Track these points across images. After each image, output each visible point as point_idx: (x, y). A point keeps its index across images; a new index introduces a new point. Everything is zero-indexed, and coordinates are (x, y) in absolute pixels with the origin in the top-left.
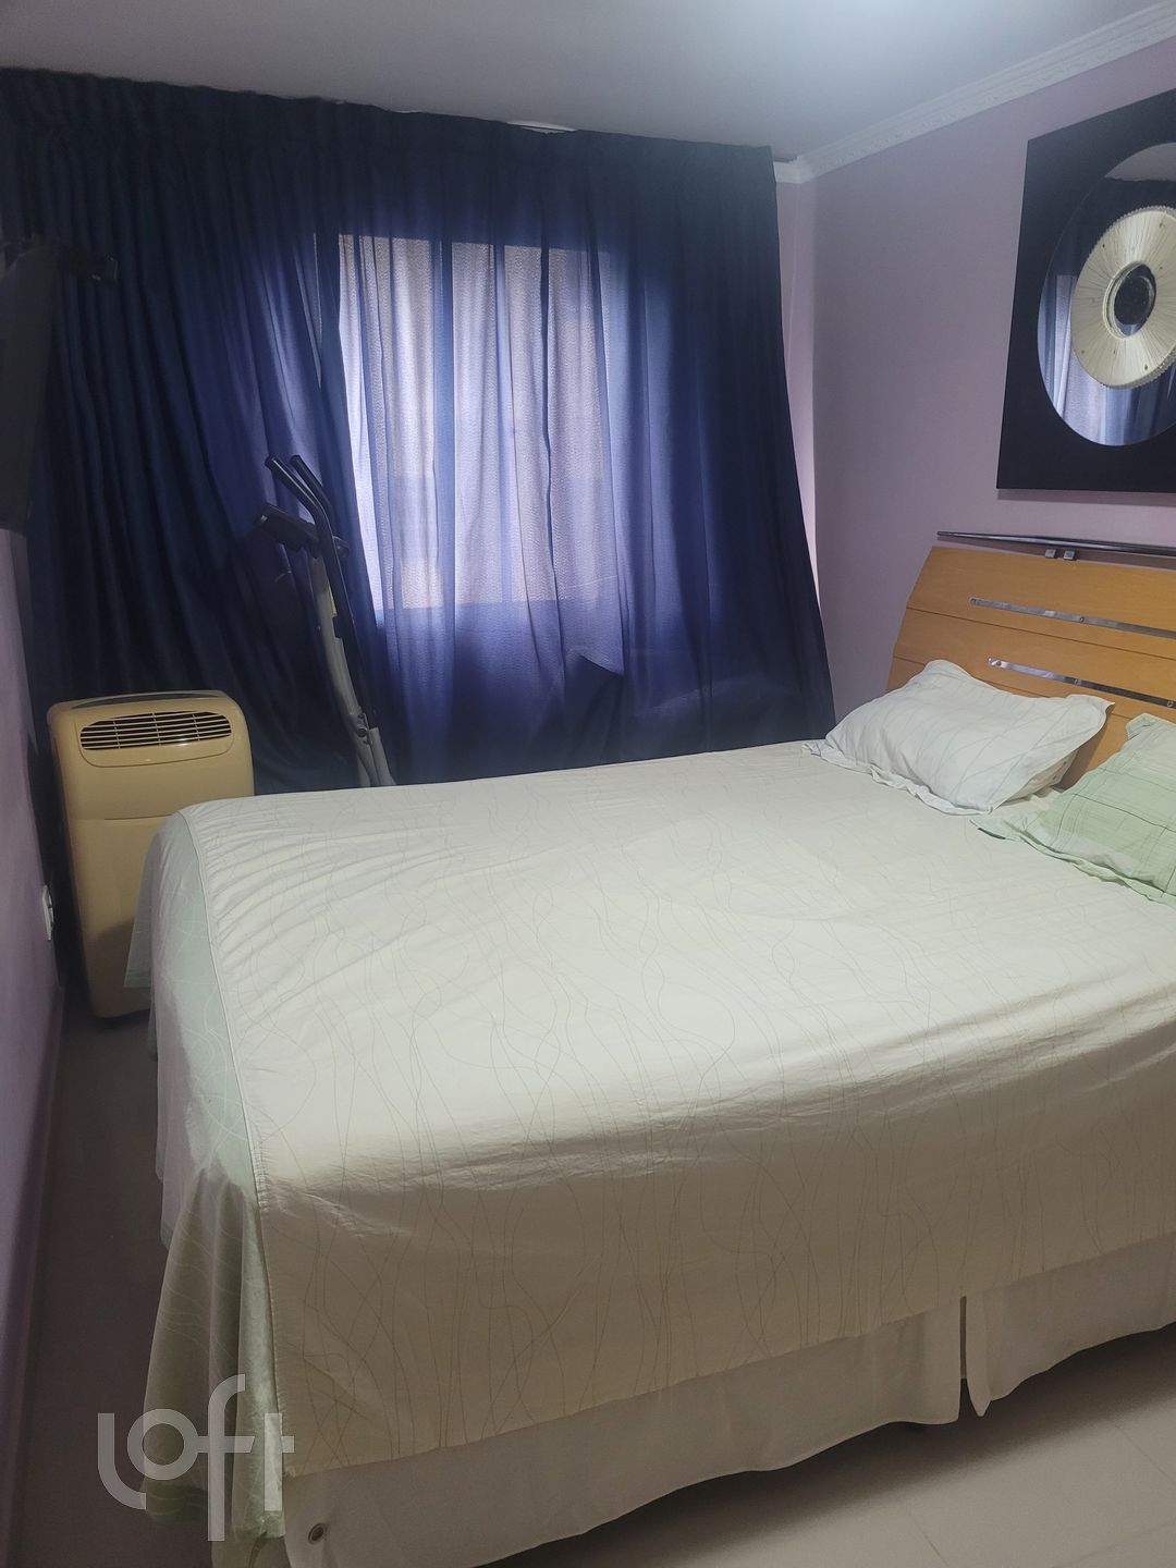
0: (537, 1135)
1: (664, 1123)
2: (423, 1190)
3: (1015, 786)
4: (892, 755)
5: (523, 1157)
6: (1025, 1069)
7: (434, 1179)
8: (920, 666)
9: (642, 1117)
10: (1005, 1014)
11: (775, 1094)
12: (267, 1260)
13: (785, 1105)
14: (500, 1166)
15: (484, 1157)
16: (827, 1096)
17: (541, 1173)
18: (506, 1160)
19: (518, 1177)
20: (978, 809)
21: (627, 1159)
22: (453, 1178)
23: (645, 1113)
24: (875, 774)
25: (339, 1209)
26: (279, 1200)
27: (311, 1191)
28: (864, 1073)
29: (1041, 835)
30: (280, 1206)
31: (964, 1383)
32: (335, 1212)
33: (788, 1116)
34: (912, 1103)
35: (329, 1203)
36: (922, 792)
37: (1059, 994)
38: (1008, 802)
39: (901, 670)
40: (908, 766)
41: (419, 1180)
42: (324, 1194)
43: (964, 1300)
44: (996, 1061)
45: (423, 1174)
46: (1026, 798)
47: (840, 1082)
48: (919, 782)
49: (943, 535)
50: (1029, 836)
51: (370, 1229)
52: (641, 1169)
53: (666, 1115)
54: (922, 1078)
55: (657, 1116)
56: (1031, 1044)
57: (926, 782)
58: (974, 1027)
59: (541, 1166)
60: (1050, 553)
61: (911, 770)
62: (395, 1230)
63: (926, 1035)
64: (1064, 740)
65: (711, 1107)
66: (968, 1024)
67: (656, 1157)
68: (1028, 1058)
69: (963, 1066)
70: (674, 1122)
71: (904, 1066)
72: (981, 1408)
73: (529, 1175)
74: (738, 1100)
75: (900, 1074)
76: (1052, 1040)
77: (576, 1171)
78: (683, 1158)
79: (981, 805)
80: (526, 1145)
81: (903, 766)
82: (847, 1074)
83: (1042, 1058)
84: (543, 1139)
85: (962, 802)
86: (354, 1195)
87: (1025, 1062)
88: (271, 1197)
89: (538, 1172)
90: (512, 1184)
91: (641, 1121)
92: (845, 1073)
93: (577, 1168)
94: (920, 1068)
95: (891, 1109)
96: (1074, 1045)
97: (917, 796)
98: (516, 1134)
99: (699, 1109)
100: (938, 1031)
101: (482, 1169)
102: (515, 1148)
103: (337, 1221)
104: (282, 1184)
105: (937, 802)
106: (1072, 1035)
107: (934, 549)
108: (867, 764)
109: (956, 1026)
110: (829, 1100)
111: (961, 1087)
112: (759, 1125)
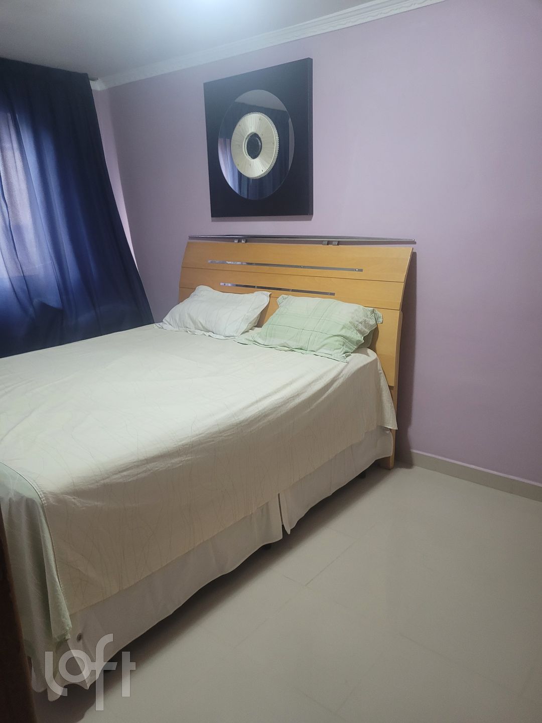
0: (141, 458)
1: (183, 445)
2: (105, 485)
3: (244, 327)
4: (194, 322)
5: (138, 466)
8: (193, 289)
9: (175, 444)
11: (216, 429)
12: (49, 525)
14: (130, 471)
15: (124, 469)
17: (145, 472)
18: (132, 469)
19: (138, 474)
20: (234, 336)
21: (173, 461)
22: (115, 479)
24: (189, 332)
25: (74, 498)
26: (51, 500)
27: (62, 493)
28: (242, 417)
29: (260, 341)
30: (52, 502)
31: (283, 526)
32: (73, 500)
33: (221, 436)
34: (257, 425)
35: (70, 497)
36: (211, 334)
37: (291, 383)
38: (243, 333)
39: (185, 292)
40: (202, 325)
41: (102, 482)
42: (67, 493)
43: (279, 495)
44: (279, 407)
45: (103, 479)
46: (247, 332)
48: (209, 331)
49: (191, 238)
50: (256, 342)
51: (87, 505)
52: (178, 464)
53: (183, 442)
54: (259, 416)
55: (180, 443)
56: (288, 399)
57: (211, 330)
58: (270, 397)
59: (145, 469)
60: (236, 241)
61: (203, 327)
62: (96, 503)
63: (257, 402)
64: (257, 308)
65: (197, 437)
67: (182, 459)
69: (271, 410)
70: (187, 445)
71: (253, 413)
72: (289, 532)
73: (142, 473)
74: (205, 433)
76: (293, 397)
77: (157, 469)
78: (190, 458)
79: (235, 335)
81: (200, 326)
83: (292, 404)
84: (144, 458)
85: (228, 335)
86: (80, 492)
88: (47, 499)
89: (143, 471)
90: (135, 478)
91: (175, 446)
93: (157, 467)
94: (258, 413)
95: (252, 429)
96: (300, 398)
97: (209, 336)
98: (134, 458)
99: (193, 439)
100: (261, 400)
101: (125, 473)
102: (135, 464)
103: (75, 504)
104: (51, 493)
105: (218, 337)
106: (298, 395)
107: (188, 243)
108: (183, 328)
109: (265, 398)
110: (233, 428)
111: (270, 418)
112: (213, 441)
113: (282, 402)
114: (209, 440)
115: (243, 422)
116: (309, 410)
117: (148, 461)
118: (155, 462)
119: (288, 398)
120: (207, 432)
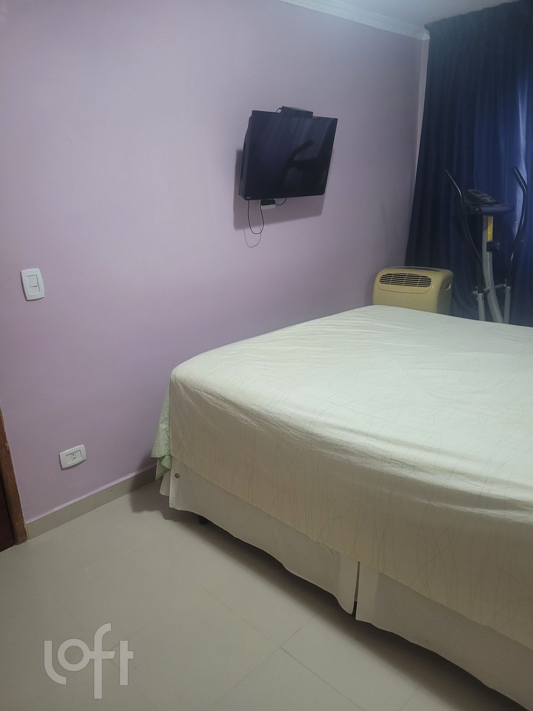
0: (222, 394)
1: (252, 410)
5: (219, 398)
6: (384, 468)
7: (199, 392)
10: (394, 443)
11: (285, 420)
13: (288, 426)
14: (213, 398)
15: (210, 393)
16: (302, 431)
19: (217, 404)
21: (241, 415)
22: (203, 395)
23: (249, 404)
26: (173, 379)
27: (178, 380)
28: (317, 430)
33: (288, 430)
34: (331, 453)
35: (181, 386)
41: (196, 390)
44: (372, 457)
47: (307, 428)
51: (187, 398)
52: (244, 421)
54: (337, 445)
55: (251, 406)
62: (191, 401)
63: (351, 431)
66: (373, 437)
67: (249, 420)
68: (387, 464)
69: (356, 450)
71: (332, 436)
75: (330, 438)
78: (255, 425)
80: (219, 395)
82: (312, 427)
83: (393, 469)
86: (185, 387)
87: (384, 465)
89: (220, 405)
90: (214, 405)
92: (312, 426)
93: (229, 410)
94: (339, 441)
95: (323, 450)
96: (413, 472)
98: (218, 391)
99: (263, 411)
100: (358, 433)
101: (209, 396)
102: (217, 395)
110: (302, 432)
111: (353, 459)
112: (278, 428)
113: (379, 455)
114: (274, 423)
115: (315, 435)
116: (426, 502)
117: (226, 400)
118: (230, 405)
119: (392, 457)
120: (275, 415)
